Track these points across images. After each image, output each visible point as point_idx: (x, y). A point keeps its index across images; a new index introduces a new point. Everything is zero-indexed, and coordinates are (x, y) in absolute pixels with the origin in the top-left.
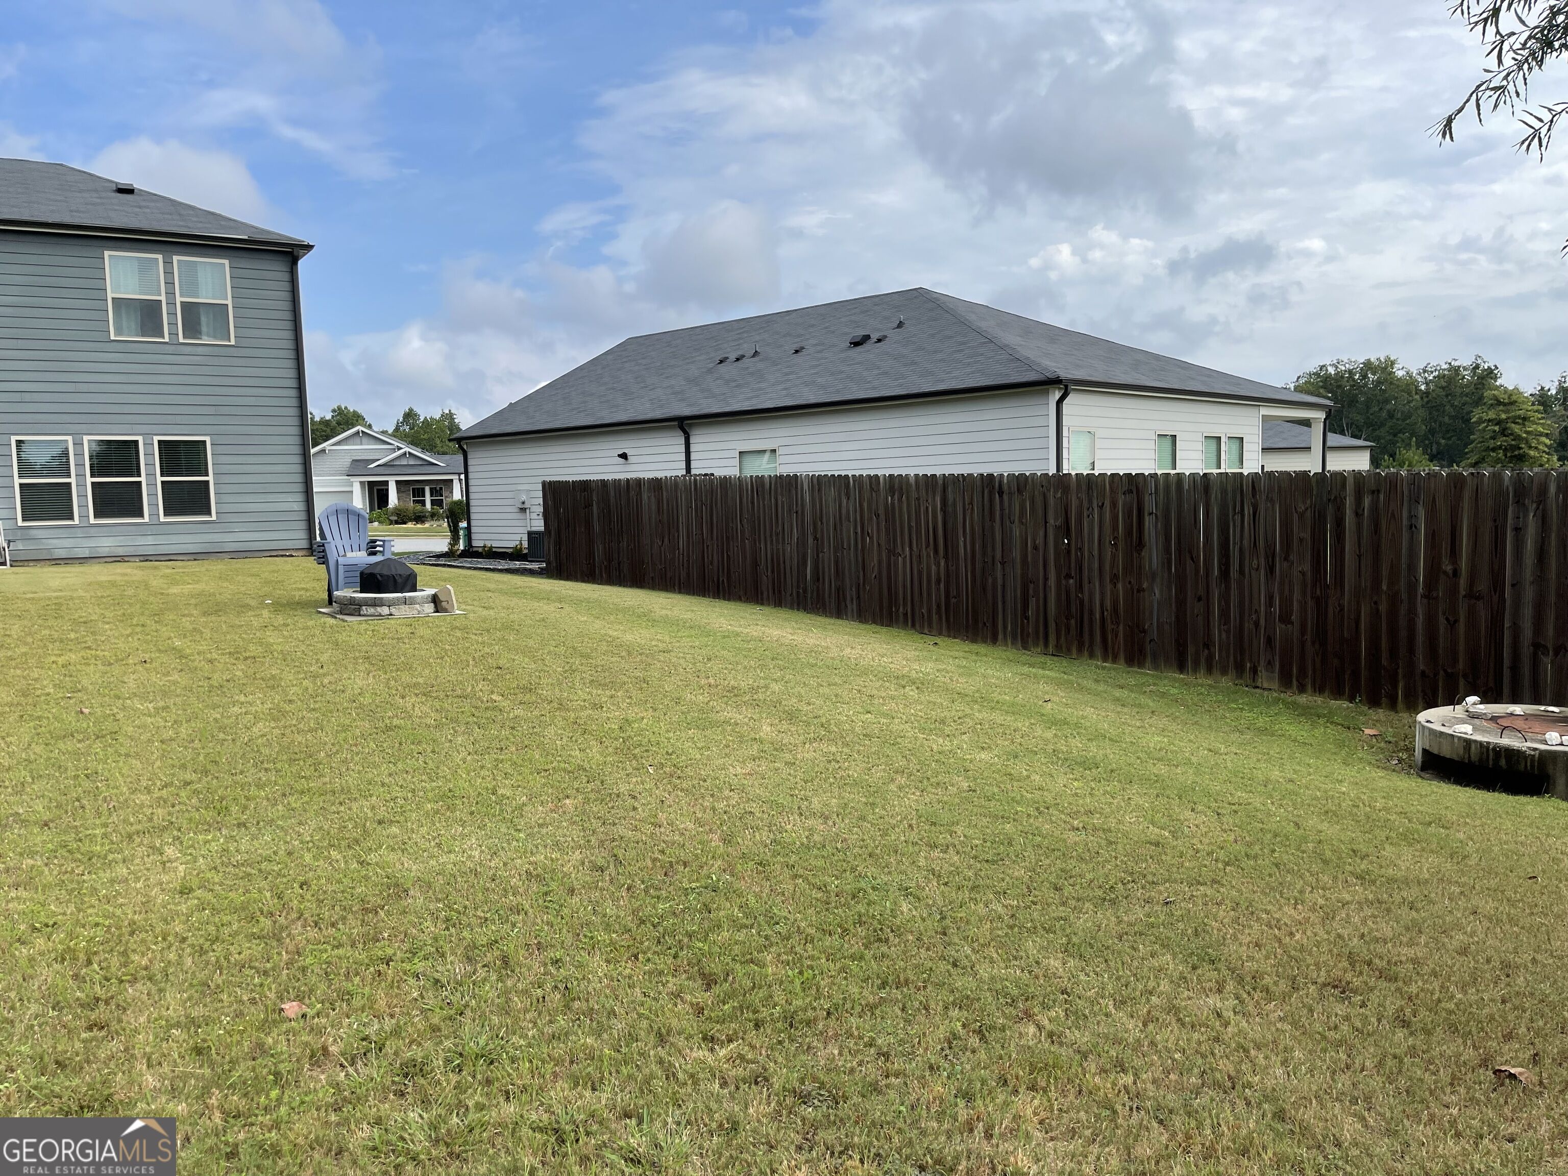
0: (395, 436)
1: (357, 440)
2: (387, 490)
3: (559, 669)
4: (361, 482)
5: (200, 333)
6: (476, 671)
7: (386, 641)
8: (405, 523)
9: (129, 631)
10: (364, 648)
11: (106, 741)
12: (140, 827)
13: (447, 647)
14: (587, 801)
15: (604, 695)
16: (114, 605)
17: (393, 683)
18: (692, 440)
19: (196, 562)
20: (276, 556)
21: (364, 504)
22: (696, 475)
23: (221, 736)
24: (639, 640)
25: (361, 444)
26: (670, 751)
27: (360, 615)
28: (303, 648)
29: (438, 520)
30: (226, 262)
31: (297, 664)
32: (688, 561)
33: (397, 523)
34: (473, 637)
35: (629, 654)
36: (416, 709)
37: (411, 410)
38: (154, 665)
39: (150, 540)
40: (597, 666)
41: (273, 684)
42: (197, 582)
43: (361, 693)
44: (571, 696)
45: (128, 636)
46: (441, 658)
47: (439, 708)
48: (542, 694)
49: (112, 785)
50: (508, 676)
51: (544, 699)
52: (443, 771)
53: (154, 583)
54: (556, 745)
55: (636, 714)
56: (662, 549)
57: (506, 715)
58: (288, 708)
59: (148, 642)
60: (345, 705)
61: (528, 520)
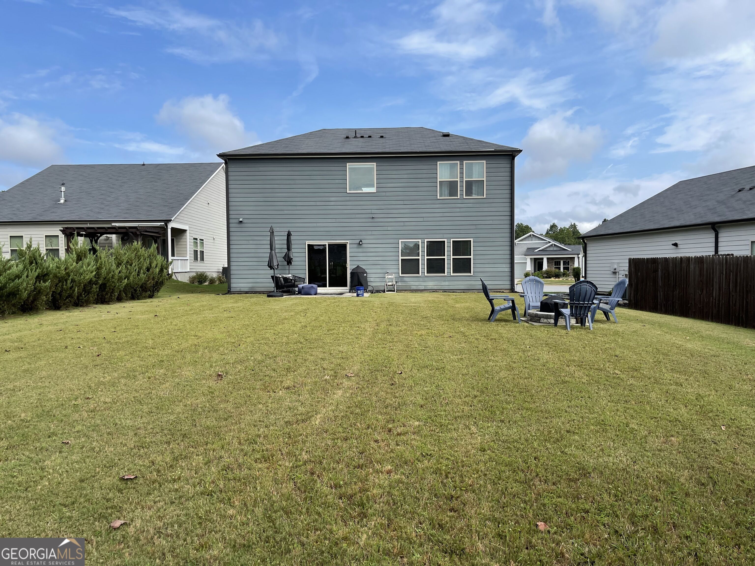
0: (546, 236)
1: (530, 239)
2: (543, 262)
3: (651, 360)
4: (531, 259)
5: (472, 194)
6: (604, 356)
7: (555, 336)
8: (550, 278)
9: (443, 323)
10: (545, 339)
11: (441, 371)
12: (459, 414)
13: (586, 342)
14: (685, 440)
15: (682, 379)
16: (435, 311)
17: (562, 358)
18: (720, 235)
19: (465, 293)
20: (497, 292)
21: (532, 269)
22: (721, 255)
23: (487, 375)
24: (696, 348)
25: (532, 241)
26: (733, 418)
27: (540, 323)
28: (516, 336)
29: (566, 277)
30: (485, 162)
31: (515, 344)
32: (719, 303)
33: (546, 278)
34: (599, 338)
35: (692, 356)
36: (576, 373)
37: (554, 224)
38: (454, 339)
39: (447, 283)
40: (673, 361)
41: (505, 352)
42: (466, 302)
43: (547, 362)
44: (662, 377)
45: (443, 325)
46: (584, 348)
47: (588, 374)
48: (643, 373)
49: (446, 392)
50: (622, 361)
51: (645, 376)
52: (596, 409)
53: (449, 302)
54: (659, 404)
55: (704, 391)
56: (702, 296)
57: (625, 383)
58: (514, 365)
59: (450, 328)
60: (541, 367)
61: (617, 278)
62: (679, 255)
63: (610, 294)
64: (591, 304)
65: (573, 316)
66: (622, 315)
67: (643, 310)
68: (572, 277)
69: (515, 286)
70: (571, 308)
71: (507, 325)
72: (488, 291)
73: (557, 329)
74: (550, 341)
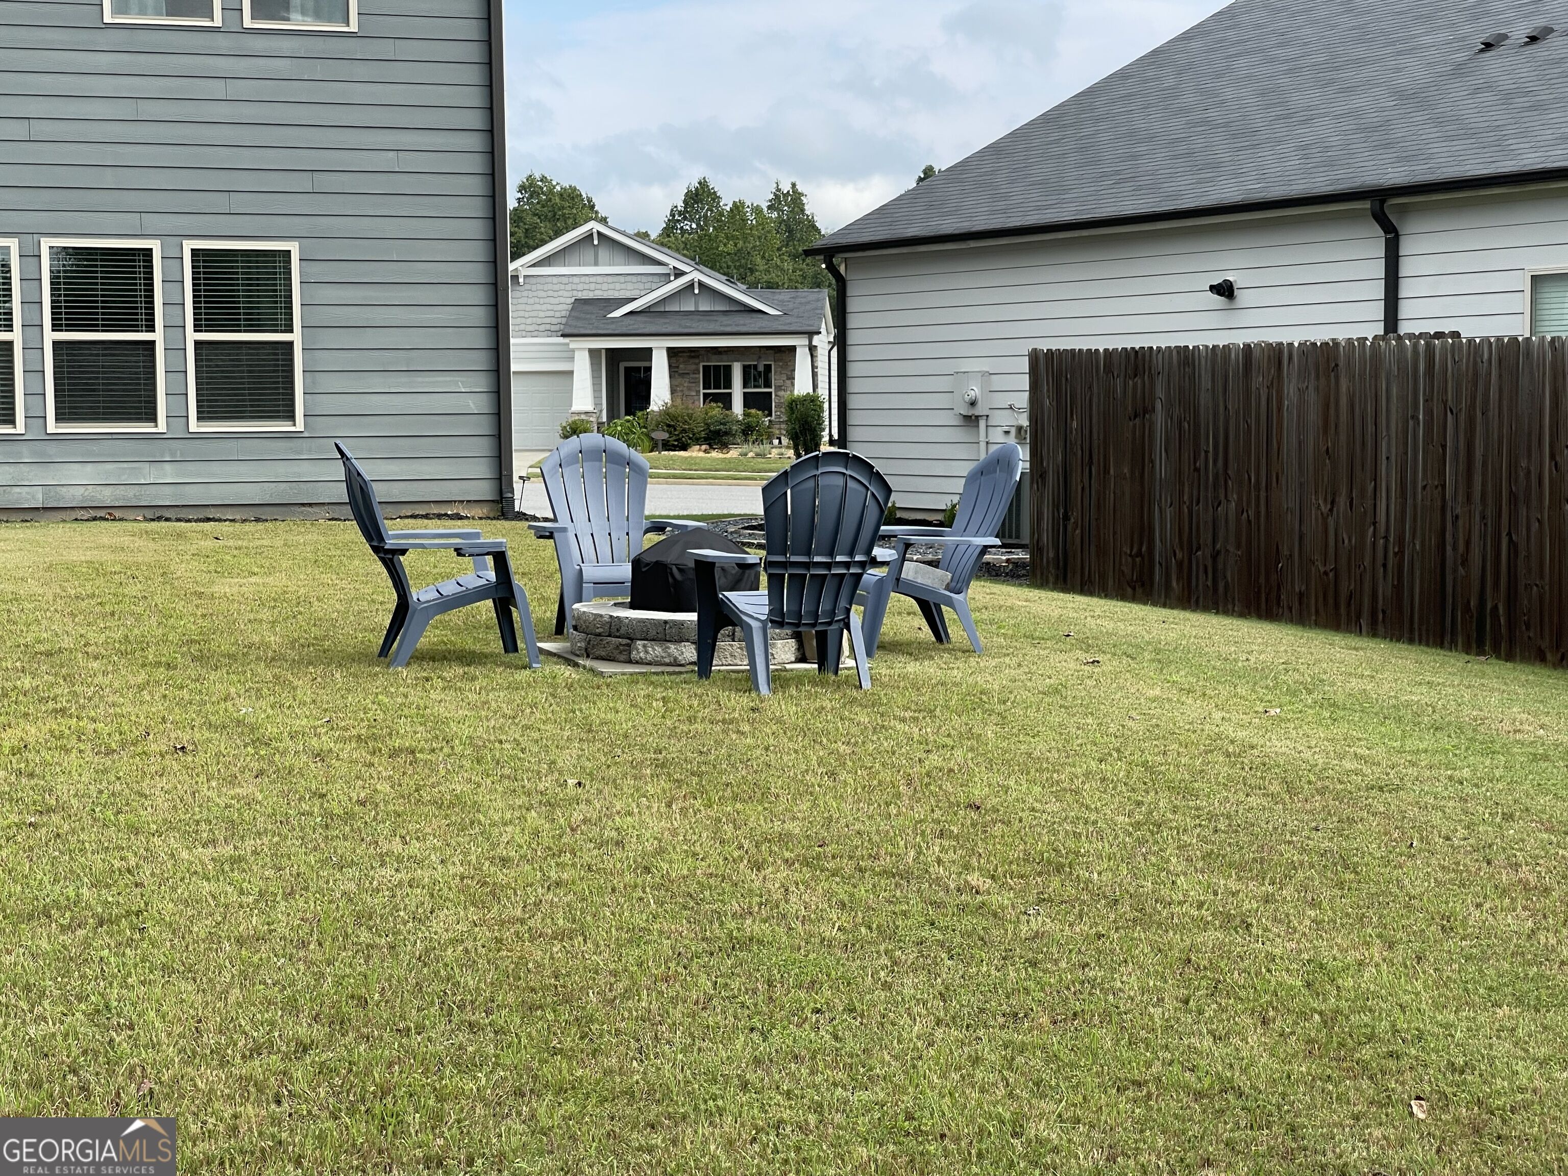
0: (662, 244)
1: (589, 254)
2: (649, 369)
3: (1120, 819)
4: (594, 353)
6: (920, 812)
7: (699, 727)
8: (684, 448)
9: (142, 678)
10: (653, 742)
11: (121, 932)
13: (842, 748)
16: (104, 616)
17: (728, 829)
18: (1407, 247)
19: (260, 526)
20: (426, 516)
21: (597, 404)
22: (1411, 336)
23: (365, 936)
24: (1307, 755)
25: (596, 264)
26: (1460, 1061)
27: (630, 661)
28: (515, 733)
29: (758, 441)
31: (507, 771)
32: (1400, 554)
33: (667, 446)
34: (899, 726)
35: (1291, 790)
36: (793, 899)
37: (703, 184)
38: (201, 758)
39: (169, 474)
40: (1212, 817)
42: (271, 570)
43: (660, 851)
44: (1165, 892)
45: (141, 687)
46: (832, 774)
47: (846, 899)
48: (1089, 881)
49: (143, 1041)
50: (998, 829)
51: (1098, 896)
52: (882, 1062)
53: (180, 569)
54: (1151, 1017)
55: (1341, 950)
56: (1331, 522)
57: (1011, 928)
58: (502, 876)
59: (183, 705)
60: (628, 878)
61: (983, 445)
62: (1240, 339)
63: (948, 519)
64: (862, 565)
65: (781, 624)
66: (1002, 615)
67: (1090, 593)
68: (785, 441)
69: (517, 486)
70: (775, 583)
71: (474, 679)
72: (379, 512)
73: (710, 691)
74: (674, 748)
